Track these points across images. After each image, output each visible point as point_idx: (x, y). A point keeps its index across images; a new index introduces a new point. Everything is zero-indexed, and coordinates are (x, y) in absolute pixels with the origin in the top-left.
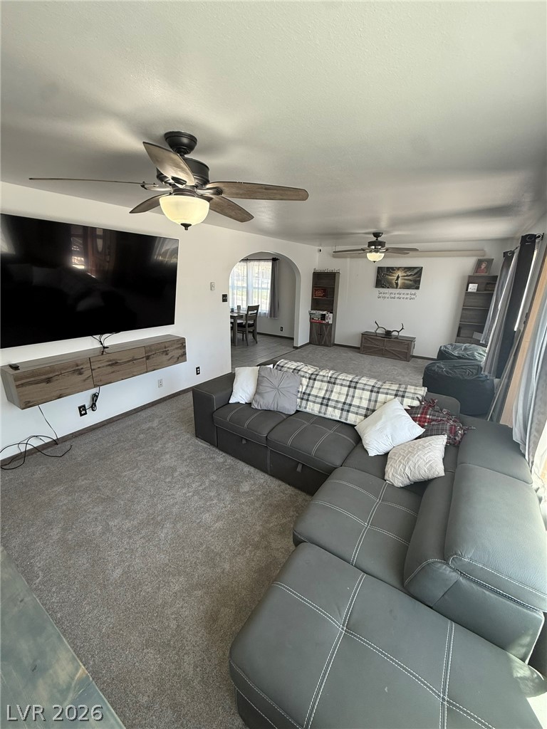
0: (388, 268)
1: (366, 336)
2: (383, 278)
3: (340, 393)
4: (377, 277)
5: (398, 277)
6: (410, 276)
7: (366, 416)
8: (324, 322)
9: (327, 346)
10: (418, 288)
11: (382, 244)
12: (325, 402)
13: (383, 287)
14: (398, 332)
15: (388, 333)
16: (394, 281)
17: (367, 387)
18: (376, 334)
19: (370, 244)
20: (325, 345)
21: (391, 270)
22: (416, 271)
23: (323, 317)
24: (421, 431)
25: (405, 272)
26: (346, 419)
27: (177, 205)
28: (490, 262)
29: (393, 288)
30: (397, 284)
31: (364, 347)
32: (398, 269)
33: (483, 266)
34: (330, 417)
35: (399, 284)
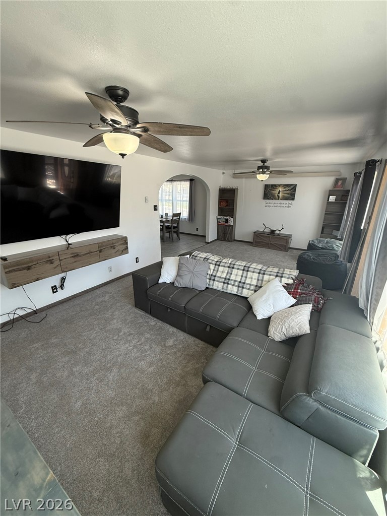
0: (272, 185)
1: (257, 234)
2: (269, 192)
3: (237, 275)
4: (265, 191)
5: (279, 192)
6: (288, 190)
7: (255, 291)
8: (227, 224)
9: (230, 241)
10: (293, 199)
11: (267, 168)
12: (226, 281)
13: (269, 199)
14: (280, 231)
15: (273, 232)
16: (276, 195)
17: (256, 270)
18: (264, 233)
19: (259, 168)
20: (228, 241)
21: (274, 187)
22: (292, 187)
23: (227, 221)
24: (294, 301)
25: (284, 188)
27: (115, 140)
28: (344, 180)
29: (276, 199)
30: (279, 196)
31: (256, 242)
32: (280, 185)
33: (340, 183)
34: (230, 292)
35: (280, 196)
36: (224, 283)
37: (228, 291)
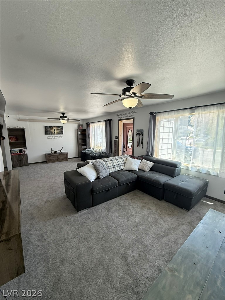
0: (49, 126)
2: (48, 130)
3: (115, 162)
4: (45, 130)
5: (55, 130)
6: (59, 129)
7: (124, 165)
8: (22, 154)
10: (63, 134)
12: (114, 167)
13: (49, 134)
14: (60, 151)
15: (55, 152)
16: (53, 132)
18: (52, 154)
21: (51, 127)
22: (61, 128)
23: (21, 151)
25: (57, 128)
26: (121, 168)
28: (82, 125)
29: (53, 134)
30: (55, 133)
32: (54, 127)
33: (81, 126)
34: (118, 170)
35: (56, 133)
36: (113, 168)
37: (117, 170)
